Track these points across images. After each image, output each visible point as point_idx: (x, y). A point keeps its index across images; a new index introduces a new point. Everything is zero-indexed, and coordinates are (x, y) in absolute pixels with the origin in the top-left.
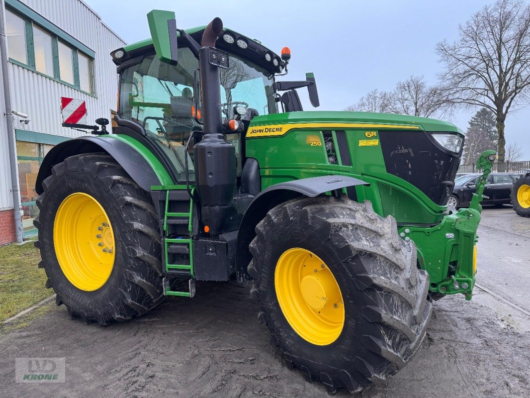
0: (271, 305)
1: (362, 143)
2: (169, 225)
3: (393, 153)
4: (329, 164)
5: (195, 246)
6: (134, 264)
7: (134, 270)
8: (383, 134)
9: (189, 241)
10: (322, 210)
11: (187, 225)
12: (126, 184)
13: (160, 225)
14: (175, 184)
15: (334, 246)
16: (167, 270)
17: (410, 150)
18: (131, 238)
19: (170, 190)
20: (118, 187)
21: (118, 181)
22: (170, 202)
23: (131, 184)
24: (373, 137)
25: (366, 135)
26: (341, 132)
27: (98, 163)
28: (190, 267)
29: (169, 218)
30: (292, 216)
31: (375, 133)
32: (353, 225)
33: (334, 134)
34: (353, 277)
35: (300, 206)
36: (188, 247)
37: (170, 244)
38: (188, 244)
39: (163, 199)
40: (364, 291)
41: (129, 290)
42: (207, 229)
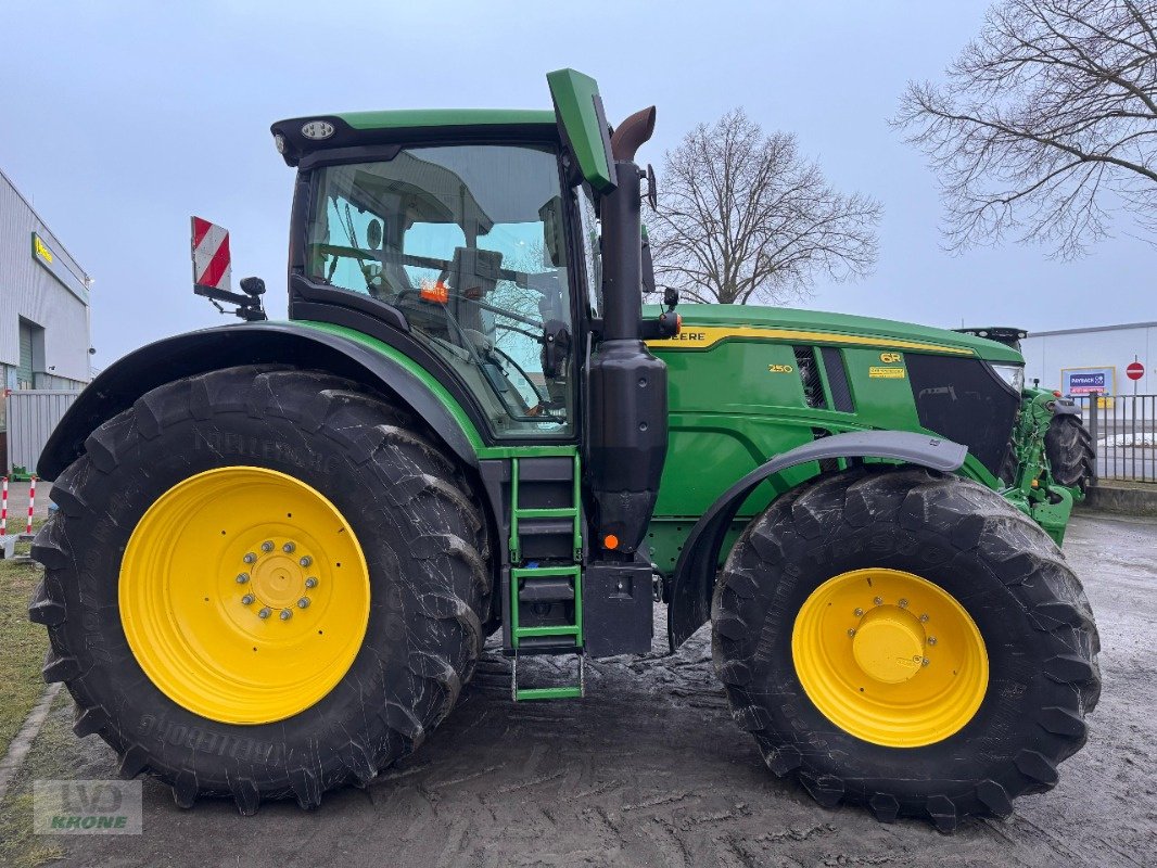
0: (782, 689)
1: (875, 372)
2: (523, 538)
3: (924, 391)
4: (807, 407)
5: (586, 582)
6: (440, 637)
7: (439, 650)
8: (913, 359)
9: (576, 569)
10: (943, 495)
11: (570, 537)
12: (409, 444)
13: (503, 539)
14: (487, 445)
15: (987, 559)
16: (516, 640)
17: (952, 390)
18: (435, 573)
19: (518, 459)
20: (391, 452)
21: (394, 439)
22: (521, 483)
23: (418, 445)
24: (895, 364)
25: (883, 359)
26: (833, 350)
27: (327, 392)
28: (576, 629)
29: (521, 521)
30: (871, 507)
31: (898, 357)
32: (1011, 519)
33: (818, 352)
34: (1029, 610)
35: (883, 489)
36: (573, 584)
37: (523, 581)
38: (571, 579)
39: (507, 479)
40: (1053, 631)
41: (416, 701)
42: (611, 542)
